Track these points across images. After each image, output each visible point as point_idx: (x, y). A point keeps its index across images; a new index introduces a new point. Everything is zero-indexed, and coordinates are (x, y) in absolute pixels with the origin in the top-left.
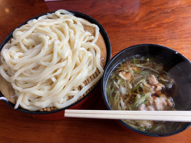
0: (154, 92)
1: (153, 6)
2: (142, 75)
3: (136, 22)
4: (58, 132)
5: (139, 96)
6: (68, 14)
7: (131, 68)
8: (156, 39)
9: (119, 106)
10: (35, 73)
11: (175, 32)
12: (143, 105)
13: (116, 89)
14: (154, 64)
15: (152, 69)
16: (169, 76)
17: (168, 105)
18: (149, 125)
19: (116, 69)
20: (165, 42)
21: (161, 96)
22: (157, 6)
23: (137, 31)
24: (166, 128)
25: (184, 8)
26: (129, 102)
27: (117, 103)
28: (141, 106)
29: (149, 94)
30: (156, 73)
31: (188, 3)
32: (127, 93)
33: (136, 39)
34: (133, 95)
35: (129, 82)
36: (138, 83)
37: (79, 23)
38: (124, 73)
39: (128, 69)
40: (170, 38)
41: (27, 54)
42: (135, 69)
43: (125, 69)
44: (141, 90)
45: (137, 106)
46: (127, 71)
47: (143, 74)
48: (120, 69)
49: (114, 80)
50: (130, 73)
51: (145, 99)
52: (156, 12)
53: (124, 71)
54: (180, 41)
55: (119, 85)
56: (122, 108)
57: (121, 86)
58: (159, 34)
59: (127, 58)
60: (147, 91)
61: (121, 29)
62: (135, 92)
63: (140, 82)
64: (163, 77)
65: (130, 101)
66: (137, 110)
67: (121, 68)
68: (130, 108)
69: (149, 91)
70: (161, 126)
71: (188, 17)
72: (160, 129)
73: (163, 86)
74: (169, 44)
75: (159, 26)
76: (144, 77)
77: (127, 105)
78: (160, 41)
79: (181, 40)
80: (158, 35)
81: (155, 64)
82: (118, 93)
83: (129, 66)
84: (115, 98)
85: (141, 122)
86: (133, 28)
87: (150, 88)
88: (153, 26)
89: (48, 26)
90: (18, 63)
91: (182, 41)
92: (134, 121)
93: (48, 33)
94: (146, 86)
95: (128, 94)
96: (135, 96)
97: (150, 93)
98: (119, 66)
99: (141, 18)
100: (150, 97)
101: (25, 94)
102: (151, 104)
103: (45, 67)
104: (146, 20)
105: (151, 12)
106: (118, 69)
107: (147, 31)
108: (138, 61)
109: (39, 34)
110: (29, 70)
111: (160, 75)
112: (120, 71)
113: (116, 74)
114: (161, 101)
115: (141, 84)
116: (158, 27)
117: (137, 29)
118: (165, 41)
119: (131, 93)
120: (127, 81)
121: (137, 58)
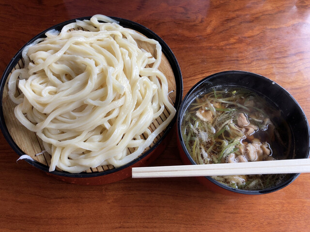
0: (245, 137)
1: (230, 11)
2: (227, 113)
3: (208, 35)
4: (109, 201)
5: (226, 143)
6: (112, 23)
7: (212, 105)
8: (238, 60)
9: (200, 158)
10: (79, 117)
11: (262, 51)
12: (233, 156)
13: (194, 135)
14: (242, 99)
15: (239, 105)
16: (263, 115)
17: (264, 153)
18: (242, 180)
19: (191, 106)
20: (250, 65)
21: (254, 141)
22: (236, 11)
23: (210, 48)
24: (263, 183)
25: (272, 14)
26: (214, 153)
27: (197, 154)
28: (230, 156)
29: (239, 140)
30: (246, 111)
31: (277, 7)
32: (209, 140)
33: (210, 60)
34: (217, 142)
35: (210, 125)
36: (223, 125)
37: (130, 38)
38: (203, 111)
39: (207, 105)
40: (256, 58)
41: (62, 89)
42: (217, 105)
43: (203, 105)
44: (227, 135)
45: (224, 156)
46: (206, 108)
47: (229, 112)
48: (197, 106)
49: (189, 122)
50: (210, 112)
51: (234, 147)
52: (234, 20)
53: (202, 110)
54: (269, 64)
55: (198, 130)
56: (204, 160)
57: (200, 130)
58: (241, 52)
59: (205, 90)
60: (236, 136)
61: (187, 46)
62: (220, 137)
63: (226, 123)
64: (255, 115)
65: (214, 150)
66: (225, 163)
67: (197, 104)
68: (215, 159)
69: (238, 136)
70: (257, 181)
71: (278, 28)
72: (256, 185)
73: (256, 128)
74: (255, 68)
75: (240, 41)
76: (231, 117)
77: (210, 155)
78: (243, 64)
79: (270, 62)
80: (240, 55)
81: (243, 97)
82: (197, 139)
83: (208, 102)
84: (194, 147)
85: (231, 178)
86: (205, 44)
87: (239, 132)
88: (232, 40)
89: (87, 43)
90: (50, 103)
91: (272, 64)
92: (222, 177)
93: (91, 55)
94: (233, 129)
95: (211, 141)
96: (221, 143)
97: (240, 138)
98: (195, 101)
99: (215, 29)
100: (241, 143)
101: (63, 148)
102: (242, 153)
103: (95, 108)
104: (221, 32)
105: (228, 20)
106: (194, 106)
107: (224, 48)
108: (220, 94)
109: (76, 56)
110: (68, 113)
111: (251, 113)
112: (197, 109)
113: (192, 114)
114: (255, 148)
115: (227, 126)
116: (239, 43)
117: (210, 45)
118: (250, 63)
119: (215, 139)
120: (207, 123)
121: (218, 90)
